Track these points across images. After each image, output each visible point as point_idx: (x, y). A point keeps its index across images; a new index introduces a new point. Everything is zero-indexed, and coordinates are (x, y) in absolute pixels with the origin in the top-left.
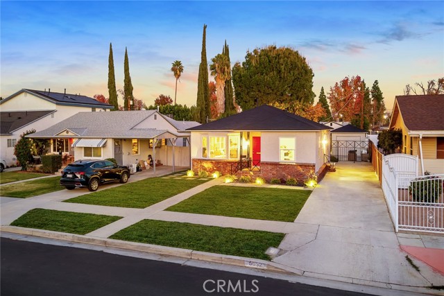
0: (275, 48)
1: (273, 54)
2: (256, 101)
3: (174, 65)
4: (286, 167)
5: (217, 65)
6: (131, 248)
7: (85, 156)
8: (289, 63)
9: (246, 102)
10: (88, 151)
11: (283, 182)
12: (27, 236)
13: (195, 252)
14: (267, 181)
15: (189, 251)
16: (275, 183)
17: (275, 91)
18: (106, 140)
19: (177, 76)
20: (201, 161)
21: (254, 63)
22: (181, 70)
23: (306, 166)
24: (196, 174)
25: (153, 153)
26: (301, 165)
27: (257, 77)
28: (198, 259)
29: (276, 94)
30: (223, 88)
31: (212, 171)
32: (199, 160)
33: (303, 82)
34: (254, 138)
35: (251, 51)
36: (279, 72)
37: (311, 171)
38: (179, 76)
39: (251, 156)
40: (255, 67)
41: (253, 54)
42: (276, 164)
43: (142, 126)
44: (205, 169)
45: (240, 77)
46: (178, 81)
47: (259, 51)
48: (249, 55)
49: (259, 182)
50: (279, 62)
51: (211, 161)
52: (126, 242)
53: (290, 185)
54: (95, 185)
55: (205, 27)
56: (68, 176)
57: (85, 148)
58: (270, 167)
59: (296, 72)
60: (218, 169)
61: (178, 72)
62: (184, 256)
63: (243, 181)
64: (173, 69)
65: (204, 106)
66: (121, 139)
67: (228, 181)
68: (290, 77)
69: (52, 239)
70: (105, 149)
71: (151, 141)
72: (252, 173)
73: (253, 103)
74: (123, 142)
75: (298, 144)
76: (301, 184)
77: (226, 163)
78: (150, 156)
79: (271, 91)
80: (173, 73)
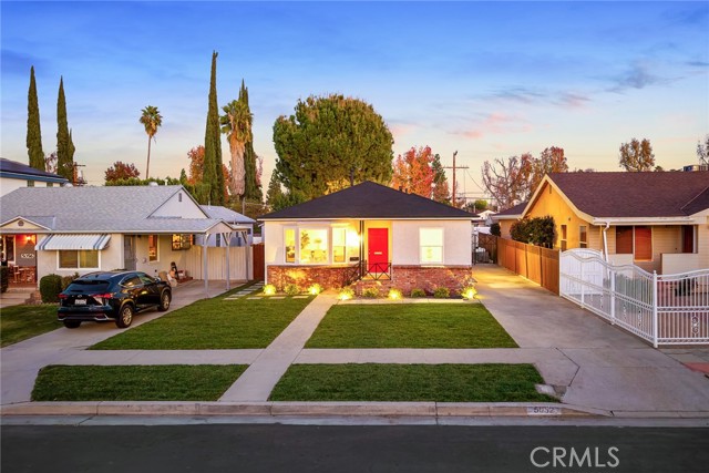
0: (341, 98)
1: (340, 107)
2: (314, 176)
3: (145, 113)
4: (431, 271)
5: (232, 118)
6: (324, 411)
7: (61, 266)
8: (364, 122)
9: (298, 178)
10: (68, 257)
11: (429, 295)
12: (91, 416)
13: (439, 404)
14: (406, 294)
15: (432, 404)
16: (418, 295)
17: (345, 162)
18: (108, 237)
19: (151, 131)
20: (284, 268)
21: (312, 118)
22: (158, 122)
23: (459, 269)
24: (279, 290)
25: (177, 258)
26: (452, 269)
27: (318, 140)
28: (449, 415)
29: (345, 167)
30: (242, 155)
31: (306, 284)
32: (279, 267)
33: (383, 151)
34: (370, 230)
35: (304, 100)
36: (351, 134)
37: (467, 277)
38: (154, 131)
39: (366, 258)
40: (314, 124)
41: (307, 104)
42: (416, 268)
43: (163, 212)
44: (293, 282)
45: (290, 138)
46: (152, 140)
47: (315, 100)
48: (301, 106)
49: (395, 297)
50: (349, 120)
51: (303, 268)
52: (309, 403)
53: (441, 298)
54: (128, 317)
55: (215, 56)
56: (77, 302)
57: (60, 251)
58: (406, 273)
59: (373, 136)
60: (316, 280)
61: (153, 125)
62: (424, 413)
63: (369, 296)
64: (143, 120)
65: (215, 182)
66: (133, 236)
67: (345, 297)
68: (367, 144)
69: (149, 416)
70: (106, 253)
71: (175, 238)
72: (379, 283)
73: (310, 180)
74: (137, 239)
75: (446, 238)
76: (454, 295)
77: (329, 271)
78: (173, 264)
79: (338, 163)
80: (143, 126)
